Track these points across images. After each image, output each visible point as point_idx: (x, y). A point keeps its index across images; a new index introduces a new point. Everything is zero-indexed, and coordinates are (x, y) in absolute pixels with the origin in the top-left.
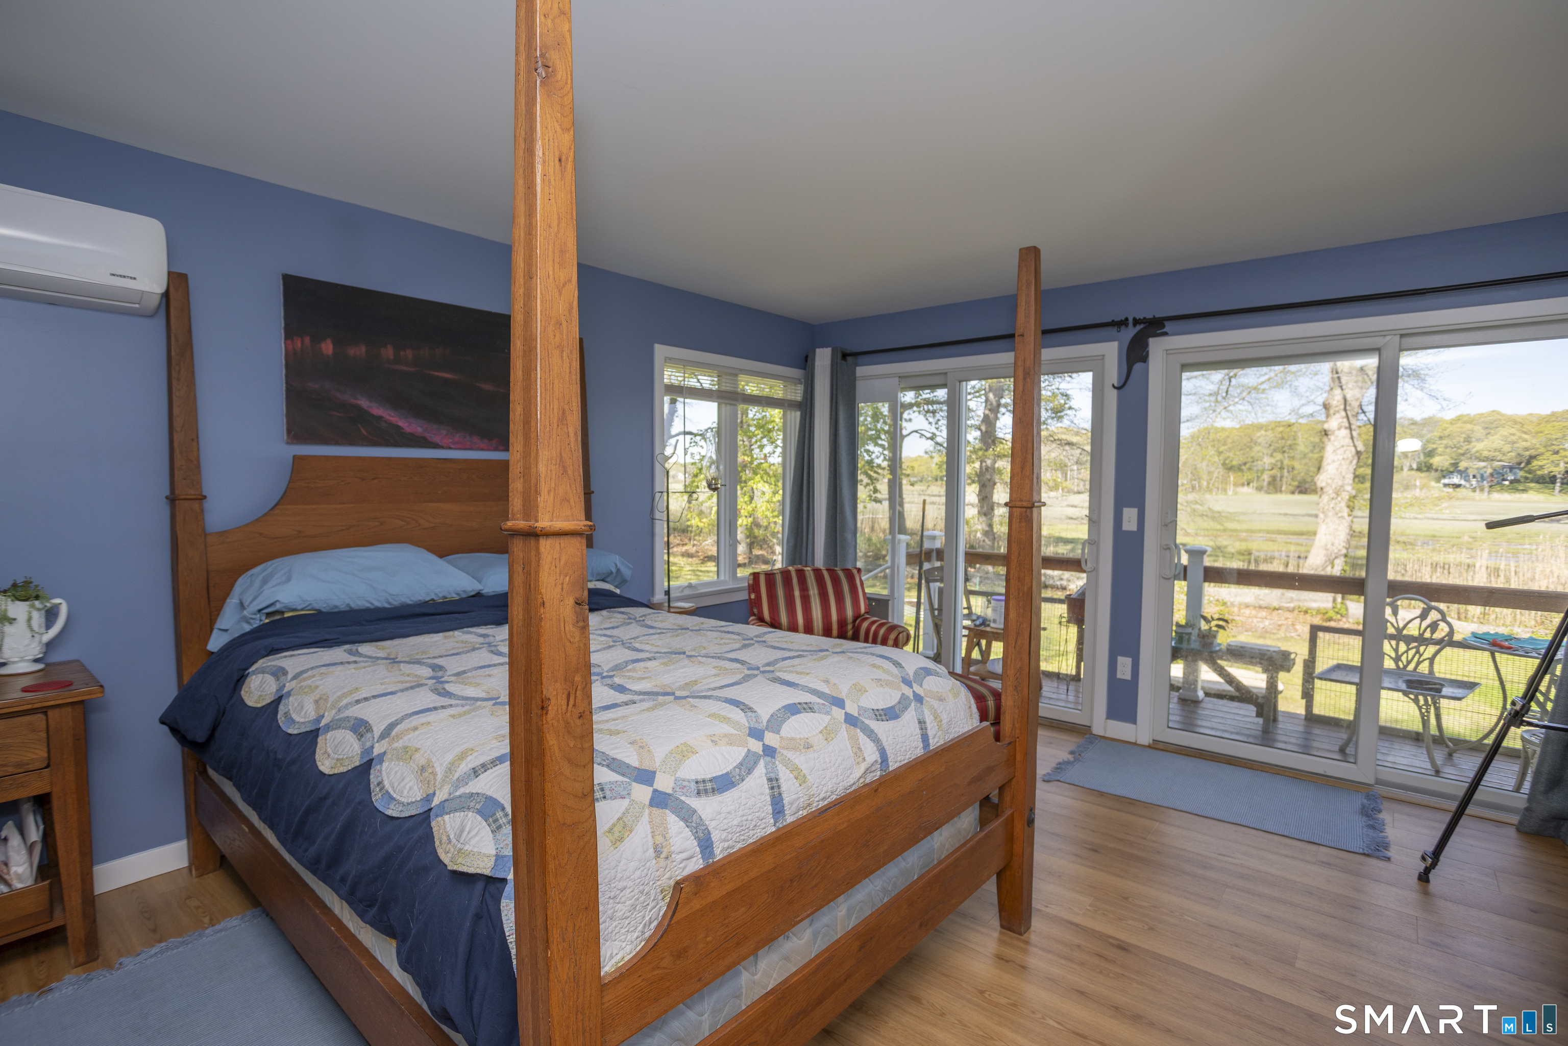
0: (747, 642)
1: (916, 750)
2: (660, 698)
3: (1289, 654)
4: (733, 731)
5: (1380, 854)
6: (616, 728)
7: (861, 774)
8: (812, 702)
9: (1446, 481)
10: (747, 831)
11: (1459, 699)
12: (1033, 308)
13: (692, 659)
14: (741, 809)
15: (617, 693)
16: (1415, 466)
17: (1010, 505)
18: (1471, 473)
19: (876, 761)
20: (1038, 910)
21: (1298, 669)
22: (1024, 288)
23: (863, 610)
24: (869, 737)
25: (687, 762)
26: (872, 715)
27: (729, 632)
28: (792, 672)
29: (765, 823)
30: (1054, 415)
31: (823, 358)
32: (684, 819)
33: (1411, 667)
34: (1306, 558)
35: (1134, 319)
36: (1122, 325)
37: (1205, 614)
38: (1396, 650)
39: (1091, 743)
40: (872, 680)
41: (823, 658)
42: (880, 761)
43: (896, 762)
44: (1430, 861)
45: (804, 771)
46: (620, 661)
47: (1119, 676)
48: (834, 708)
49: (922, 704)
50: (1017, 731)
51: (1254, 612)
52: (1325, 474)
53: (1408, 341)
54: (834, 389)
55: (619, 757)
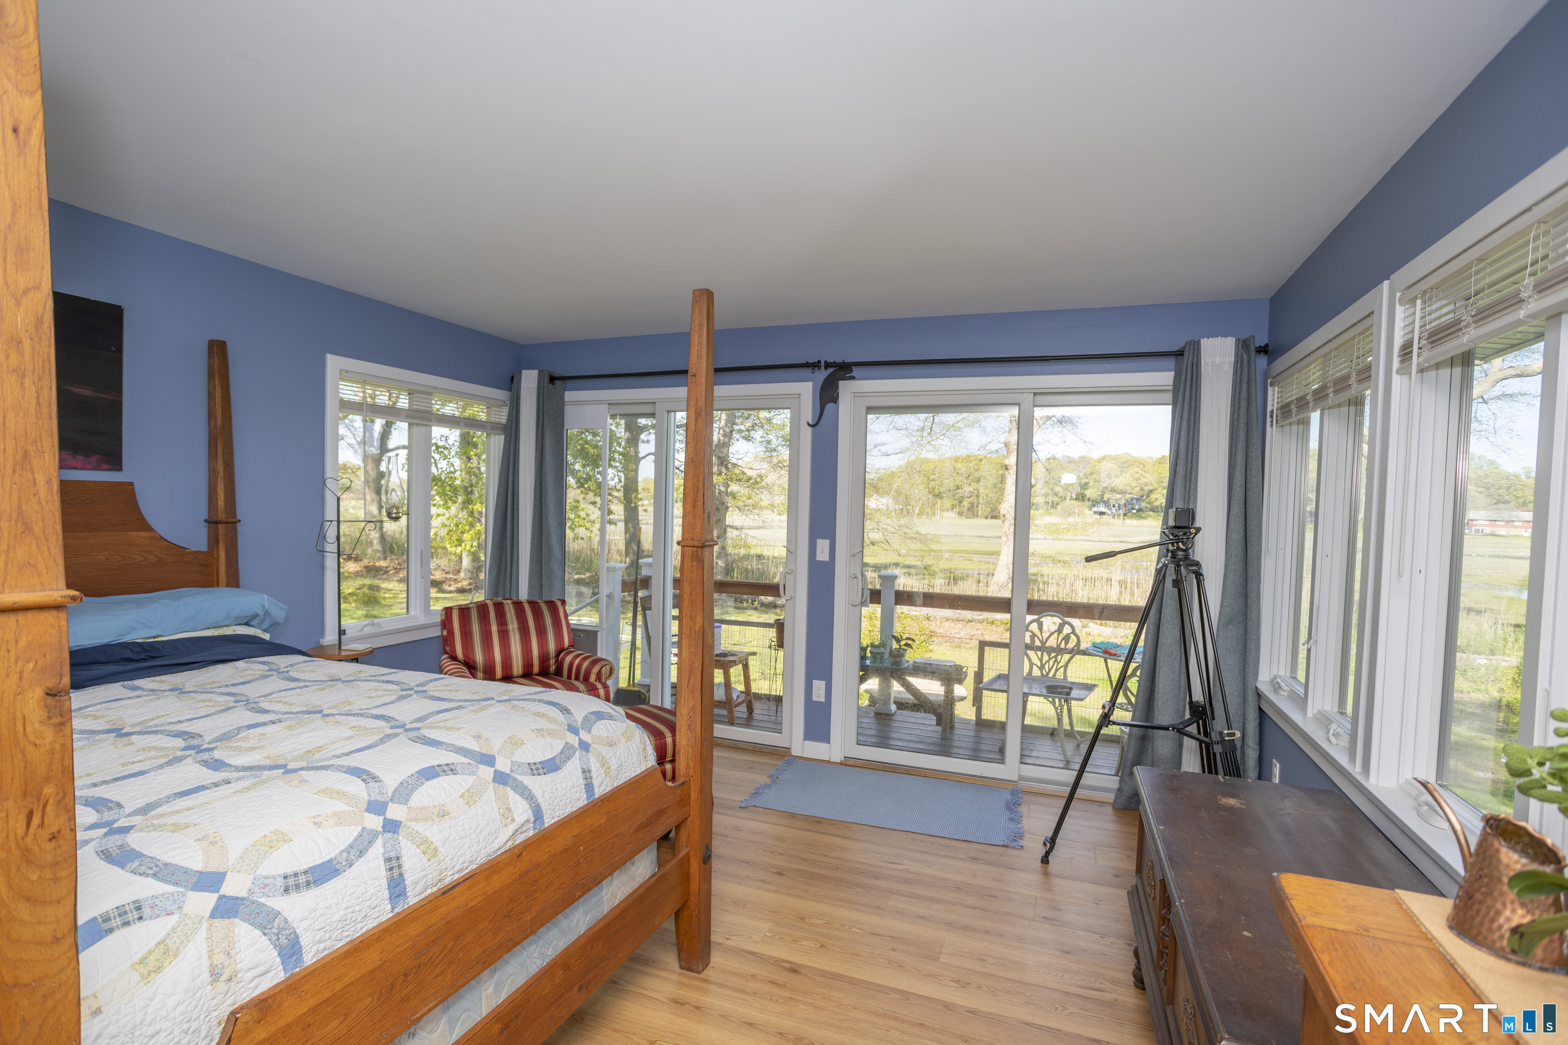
0: (404, 693)
1: (579, 800)
2: (266, 773)
3: (962, 668)
4: (346, 808)
5: (1015, 844)
6: (186, 821)
7: (508, 837)
8: (455, 762)
9: (1095, 509)
10: (352, 924)
11: (1082, 700)
12: (704, 350)
13: (327, 719)
14: (345, 900)
15: (211, 771)
16: (1074, 496)
17: (681, 544)
18: (1112, 502)
19: (528, 821)
20: (719, 944)
21: (970, 680)
22: (697, 329)
23: (566, 643)
24: (521, 795)
25: (275, 854)
26: (526, 769)
27: (388, 682)
28: (441, 728)
29: (380, 911)
30: (784, 443)
31: (529, 380)
32: (263, 928)
33: (1051, 675)
34: (993, 575)
35: (826, 362)
36: (815, 367)
37: (895, 634)
38: (1041, 660)
39: (789, 764)
40: (533, 731)
41: (484, 708)
42: (532, 819)
43: (553, 818)
44: (1049, 845)
45: (435, 843)
46: (231, 728)
47: (815, 698)
48: (482, 767)
49: (588, 751)
50: (691, 770)
51: (952, 625)
52: (1006, 503)
53: (1039, 399)
54: (541, 414)
55: (175, 860)
